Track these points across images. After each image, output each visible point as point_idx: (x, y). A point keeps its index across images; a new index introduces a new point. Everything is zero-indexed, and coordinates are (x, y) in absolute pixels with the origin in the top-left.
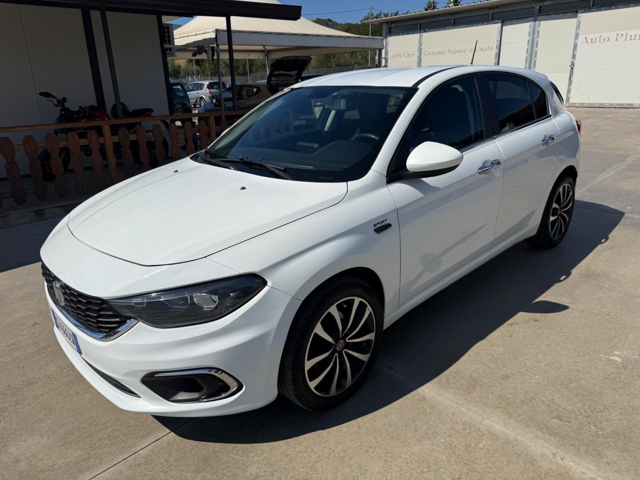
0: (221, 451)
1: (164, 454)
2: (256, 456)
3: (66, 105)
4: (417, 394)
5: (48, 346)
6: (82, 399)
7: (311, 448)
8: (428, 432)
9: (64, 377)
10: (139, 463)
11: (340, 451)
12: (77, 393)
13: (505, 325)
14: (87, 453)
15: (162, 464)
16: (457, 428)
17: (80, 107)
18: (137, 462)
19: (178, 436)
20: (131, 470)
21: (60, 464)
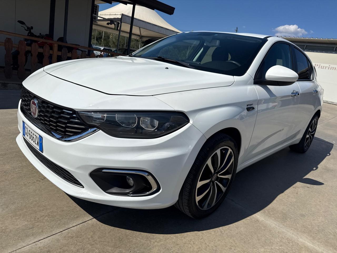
0: (131, 235)
1: (90, 232)
2: (156, 242)
3: (32, 31)
4: (253, 218)
5: (5, 154)
6: (29, 189)
7: (193, 242)
8: (266, 241)
9: (16, 173)
10: (72, 235)
11: (213, 246)
12: (25, 185)
13: (291, 187)
14: (32, 224)
15: (89, 238)
16: (284, 241)
17: (40, 34)
18: (70, 235)
19: (99, 222)
20: (66, 240)
21: (11, 228)
